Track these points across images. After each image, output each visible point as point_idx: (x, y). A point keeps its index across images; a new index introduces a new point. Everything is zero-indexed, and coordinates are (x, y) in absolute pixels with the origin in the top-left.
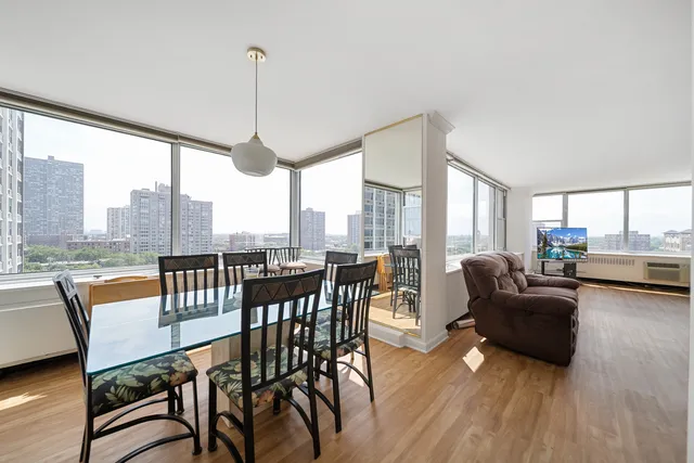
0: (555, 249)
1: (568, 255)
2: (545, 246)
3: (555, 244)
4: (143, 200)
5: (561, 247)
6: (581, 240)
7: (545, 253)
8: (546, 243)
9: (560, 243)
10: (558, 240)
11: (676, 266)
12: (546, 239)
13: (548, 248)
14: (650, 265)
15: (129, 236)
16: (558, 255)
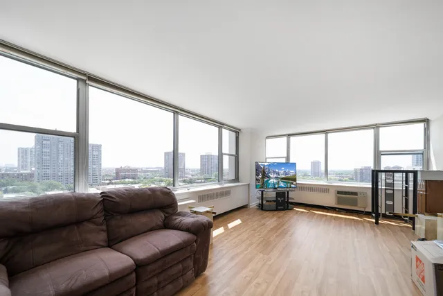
0: (272, 180)
1: (282, 184)
2: (263, 178)
3: (272, 176)
4: (44, 142)
5: (276, 178)
6: (292, 172)
7: (263, 184)
8: (265, 175)
9: (275, 175)
10: (274, 172)
11: (355, 194)
12: (264, 172)
13: (266, 179)
14: (339, 192)
15: (33, 169)
16: (274, 184)
